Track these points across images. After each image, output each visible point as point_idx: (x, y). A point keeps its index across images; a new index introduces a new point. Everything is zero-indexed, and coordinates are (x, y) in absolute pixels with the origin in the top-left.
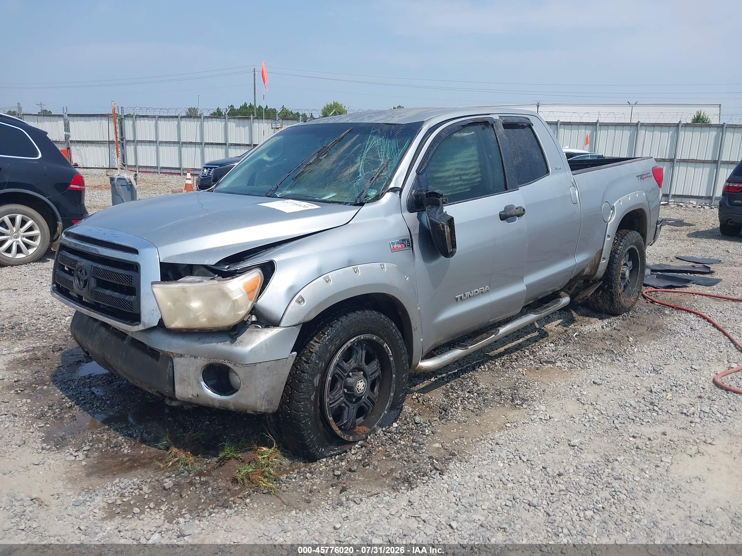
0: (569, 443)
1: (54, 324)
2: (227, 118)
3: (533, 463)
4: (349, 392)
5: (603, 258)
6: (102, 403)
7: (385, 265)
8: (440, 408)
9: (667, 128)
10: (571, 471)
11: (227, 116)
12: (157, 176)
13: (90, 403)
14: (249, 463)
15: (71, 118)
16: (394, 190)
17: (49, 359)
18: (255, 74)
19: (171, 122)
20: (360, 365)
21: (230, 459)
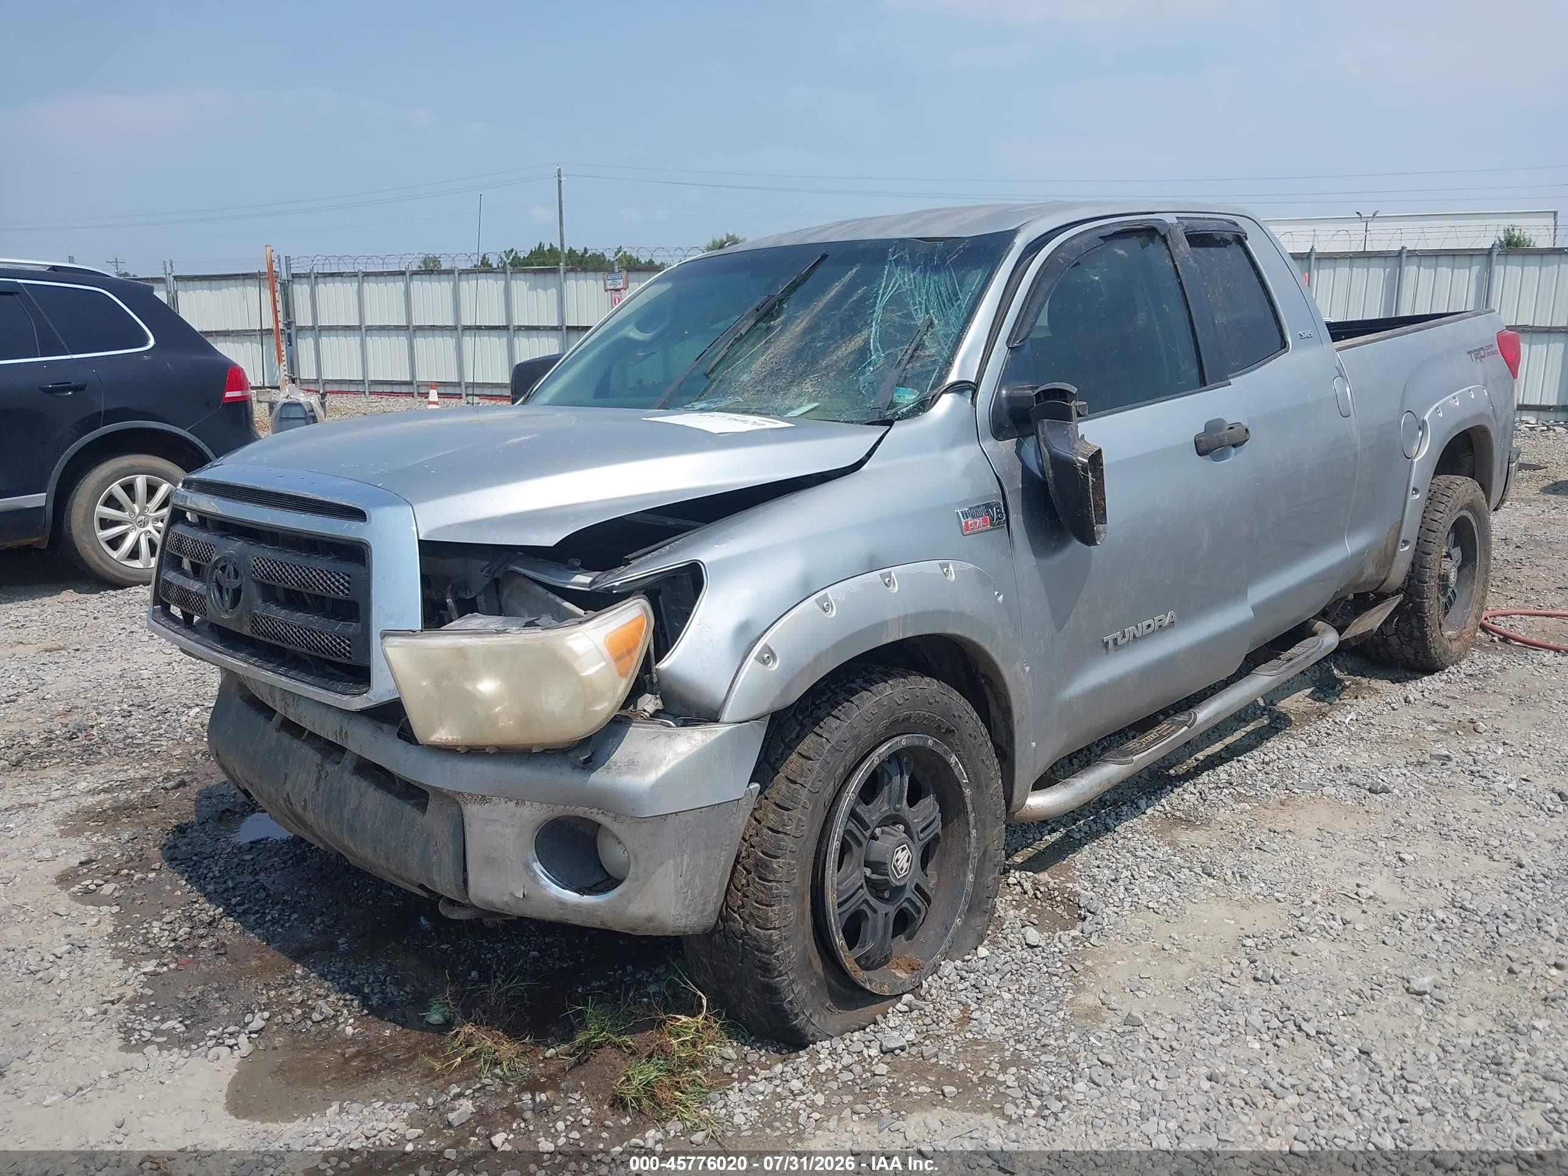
0: (1407, 985)
1: (163, 726)
2: (509, 272)
3: (1332, 1038)
4: (875, 876)
5: (1404, 541)
6: (283, 910)
7: (951, 567)
8: (1080, 907)
9: (1467, 260)
10: (1433, 1058)
11: (509, 267)
12: (364, 400)
13: (257, 912)
14: (650, 1056)
15: (181, 284)
16: (959, 388)
17: (156, 807)
18: (560, 182)
19: (390, 285)
20: (899, 810)
21: (602, 1047)
